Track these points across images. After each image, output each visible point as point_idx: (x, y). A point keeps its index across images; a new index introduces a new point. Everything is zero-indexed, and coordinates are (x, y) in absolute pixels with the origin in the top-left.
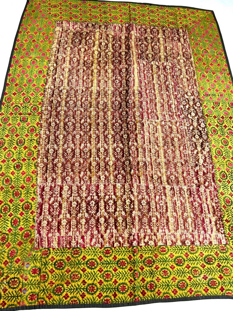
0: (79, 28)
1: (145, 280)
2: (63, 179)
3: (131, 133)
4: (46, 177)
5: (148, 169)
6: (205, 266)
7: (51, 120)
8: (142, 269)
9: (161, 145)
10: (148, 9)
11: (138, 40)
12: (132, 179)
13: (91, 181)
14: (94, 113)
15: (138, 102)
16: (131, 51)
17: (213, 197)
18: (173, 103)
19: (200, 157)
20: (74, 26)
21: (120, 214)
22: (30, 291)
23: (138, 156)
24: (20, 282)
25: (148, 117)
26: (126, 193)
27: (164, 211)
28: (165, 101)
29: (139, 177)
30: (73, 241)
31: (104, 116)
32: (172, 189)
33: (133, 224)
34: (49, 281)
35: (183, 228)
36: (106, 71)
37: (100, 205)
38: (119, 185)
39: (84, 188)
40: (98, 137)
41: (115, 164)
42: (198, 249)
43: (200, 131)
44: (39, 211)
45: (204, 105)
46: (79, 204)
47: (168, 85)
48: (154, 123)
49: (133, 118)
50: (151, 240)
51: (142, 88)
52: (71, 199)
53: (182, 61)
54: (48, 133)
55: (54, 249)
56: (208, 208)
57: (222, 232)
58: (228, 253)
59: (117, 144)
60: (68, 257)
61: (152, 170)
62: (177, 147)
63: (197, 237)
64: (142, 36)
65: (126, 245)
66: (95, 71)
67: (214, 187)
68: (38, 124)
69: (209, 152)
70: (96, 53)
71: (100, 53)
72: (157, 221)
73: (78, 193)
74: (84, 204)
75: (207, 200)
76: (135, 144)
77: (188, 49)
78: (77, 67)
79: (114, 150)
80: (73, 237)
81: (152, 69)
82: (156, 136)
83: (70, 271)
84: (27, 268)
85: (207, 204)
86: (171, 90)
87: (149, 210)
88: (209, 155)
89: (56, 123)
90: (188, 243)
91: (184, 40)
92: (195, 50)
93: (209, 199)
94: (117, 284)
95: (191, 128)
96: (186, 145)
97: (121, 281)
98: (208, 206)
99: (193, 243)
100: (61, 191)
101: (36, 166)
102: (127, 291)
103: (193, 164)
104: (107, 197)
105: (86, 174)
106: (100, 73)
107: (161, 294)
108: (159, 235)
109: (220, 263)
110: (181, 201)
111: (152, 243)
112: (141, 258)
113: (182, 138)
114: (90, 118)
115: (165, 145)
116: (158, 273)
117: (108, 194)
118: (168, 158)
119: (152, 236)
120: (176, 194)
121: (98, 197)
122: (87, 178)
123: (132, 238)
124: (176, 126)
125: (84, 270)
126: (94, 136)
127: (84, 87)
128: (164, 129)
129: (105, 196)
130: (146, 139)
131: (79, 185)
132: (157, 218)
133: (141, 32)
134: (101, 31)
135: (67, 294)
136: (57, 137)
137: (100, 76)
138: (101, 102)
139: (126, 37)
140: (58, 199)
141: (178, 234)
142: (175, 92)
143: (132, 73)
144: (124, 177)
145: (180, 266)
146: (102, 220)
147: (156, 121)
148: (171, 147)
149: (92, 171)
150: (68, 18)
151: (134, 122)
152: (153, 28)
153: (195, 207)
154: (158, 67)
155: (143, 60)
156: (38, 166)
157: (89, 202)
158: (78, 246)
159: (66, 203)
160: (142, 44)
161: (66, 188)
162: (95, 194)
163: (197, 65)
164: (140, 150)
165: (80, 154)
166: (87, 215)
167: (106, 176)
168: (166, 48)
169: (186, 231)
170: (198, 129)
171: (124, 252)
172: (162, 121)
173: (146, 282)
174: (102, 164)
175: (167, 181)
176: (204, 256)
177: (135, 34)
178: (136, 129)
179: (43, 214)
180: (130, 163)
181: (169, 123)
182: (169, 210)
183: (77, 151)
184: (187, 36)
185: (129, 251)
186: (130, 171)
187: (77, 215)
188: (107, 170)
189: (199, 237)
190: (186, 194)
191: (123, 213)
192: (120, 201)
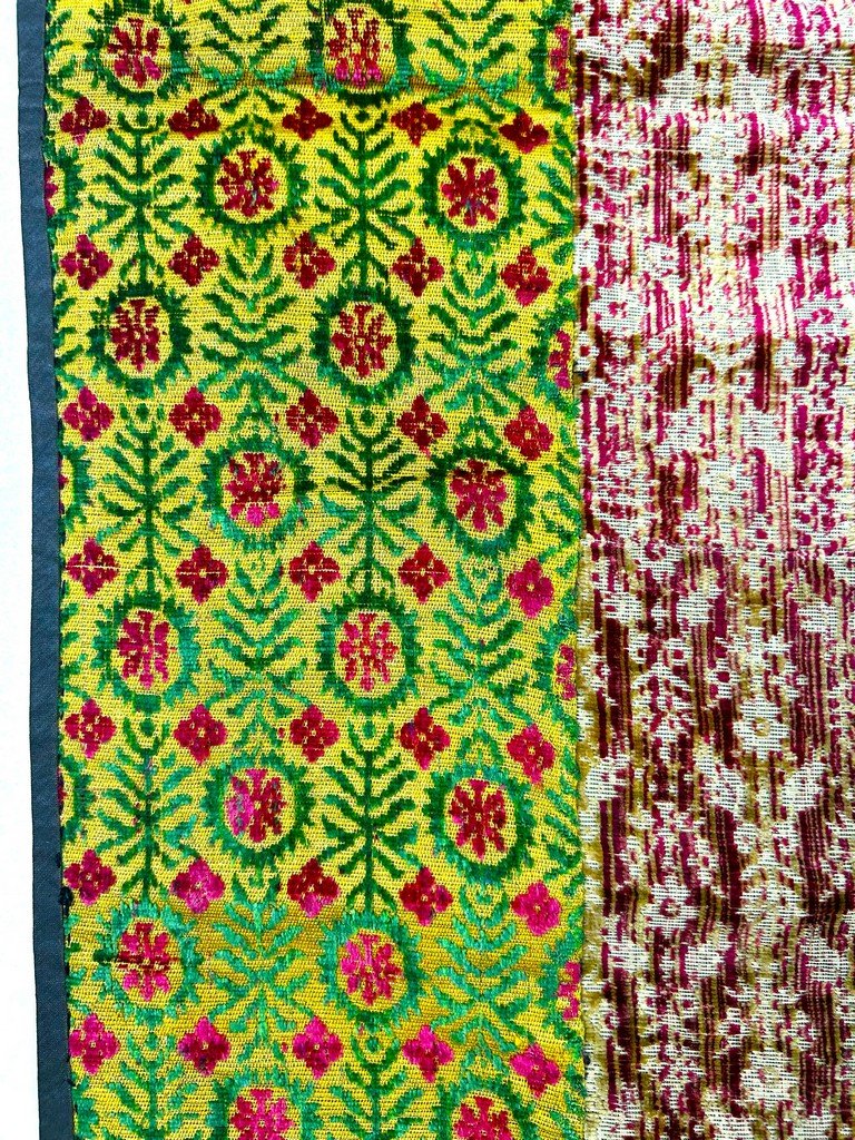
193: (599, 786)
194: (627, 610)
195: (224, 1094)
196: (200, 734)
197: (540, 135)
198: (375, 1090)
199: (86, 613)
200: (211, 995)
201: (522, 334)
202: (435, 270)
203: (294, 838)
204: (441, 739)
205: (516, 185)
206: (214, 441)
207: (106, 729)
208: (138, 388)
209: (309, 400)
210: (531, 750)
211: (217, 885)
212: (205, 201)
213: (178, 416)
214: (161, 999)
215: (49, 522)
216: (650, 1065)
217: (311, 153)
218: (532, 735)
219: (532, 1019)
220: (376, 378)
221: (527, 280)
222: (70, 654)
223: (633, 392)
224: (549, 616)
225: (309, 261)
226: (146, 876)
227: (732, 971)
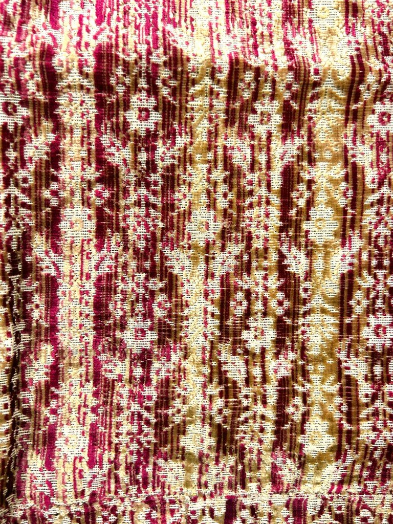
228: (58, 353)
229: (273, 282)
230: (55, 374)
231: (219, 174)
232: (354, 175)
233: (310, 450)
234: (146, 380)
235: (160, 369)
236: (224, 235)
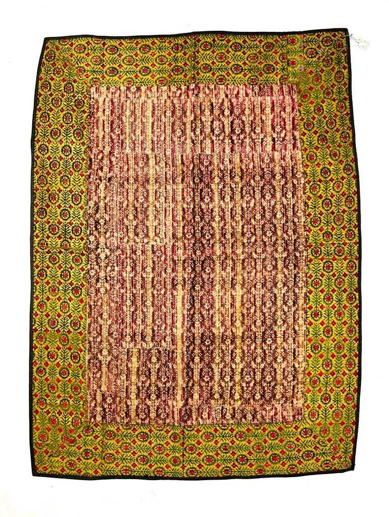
0: (266, 411)
1: (184, 53)
2: (272, 160)
3: (191, 221)
4: (292, 161)
5: (171, 173)
6: (118, 66)
7: (294, 237)
8: (185, 64)
9: (151, 208)
10: (151, 466)
11: (171, 392)
12: (193, 158)
13: (241, 157)
14: (239, 251)
15: (179, 271)
16: (186, 360)
17: (95, 140)
18: (128, 273)
19: (103, 191)
20: (276, 414)
21: (207, 118)
22: (296, 46)
23: (183, 190)
24: (306, 53)
25: (165, 249)
26: (200, 142)
27: (156, 123)
28: (140, 275)
29: (183, 163)
30: (257, 91)
31: (225, 248)
32: (143, 149)
33: (194, 106)
34: (279, 54)
35: (136, 106)
36: (223, 323)
37: (230, 129)
38: (208, 151)
39: (248, 149)
40: (232, 218)
41: (212, 179)
42: (123, 83)
43: (97, 229)
44: (296, 122)
45: (84, 272)
46: (253, 130)
47: (132, 304)
48: (158, 240)
49: (187, 245)
50: (173, 92)
51: (171, 296)
52: (261, 136)
53: (105, 352)
54: (296, 220)
55: (277, 84)
56: (104, 127)
57: (92, 100)
58: (91, 77)
59: (209, 208)
60: (261, 76)
61: (166, 172)
62: (131, 206)
63: (123, 95)
64: (164, 401)
65: (202, 86)
66: (238, 324)
67: (91, 152)
68: (310, 231)
69: (90, 199)
70: (238, 360)
71: (233, 360)
72: (165, 112)
73: (255, 143)
74: (247, 130)
75: (104, 136)
76: (185, 206)
77: (92, 379)
78: (266, 330)
79: (212, 199)
80: (257, 95)
81: (153, 332)
82: (157, 221)
83: (259, 63)
84: (301, 67)
85: (105, 132)
86: (128, 296)
87: (173, 124)
88: (90, 196)
89: (287, 235)
90: (133, 89)
91: (95, 399)
92: (81, 377)
93: (101, 137)
94: (212, 50)
95: (108, 234)
96: (118, 208)
97: (208, 52)
98: (104, 129)
99: (128, 89)
100: (274, 145)
101: (305, 173)
102: (202, 44)
103: (114, 181)
104: (221, 138)
105: (246, 165)
106: (232, 320)
107: (168, 41)
108: (165, 96)
109: (101, 68)
110: (135, 134)
111: (173, 89)
112: (186, 74)
113: (123, 219)
114: (243, 244)
115: (146, 209)
116: (169, 60)
117: (220, 142)
118: (144, 190)
119: (173, 96)
120: (140, 143)
121: (231, 138)
122: (244, 161)
123: (196, 92)
124: (129, 237)
125: (245, 64)
126: (238, 218)
127: (254, 293)
128: (145, 232)
129: (224, 139)
130: (171, 215)
131: (254, 152)
132: (165, 115)
133: (165, 409)
134: (232, 403)
135: (260, 43)
136: (284, 214)
137: (232, 315)
138: (229, 269)
139: (192, 396)
140: (276, 135)
141: (143, 98)
142: (122, 294)
143: (186, 316)
144: (201, 163)
145: (145, 67)
146: (227, 112)
147: (155, 243)
148: (137, 205)
149: (239, 170)
150: (285, 429)
151: (185, 237)
152: (145, 419)
153: (119, 127)
154: (143, 339)
155: (166, 350)
156: (303, 173)
157: (242, 133)
158: (251, 86)
159: (268, 131)
160: (166, 382)
161: (269, 148)
162: (236, 142)
163: (82, 347)
164: (179, 198)
165: (254, 192)
166: (244, 118)
167: (223, 163)
168: (127, 378)
169: (134, 102)
170: (99, 233)
171: (204, 80)
172: (147, 243)
173: (183, 52)
174: (228, 179)
175: (148, 159)
176: (118, 75)
177: (175, 404)
178: (184, 228)
179: (291, 119)
180: (194, 178)
181: (138, 240)
182: (150, 124)
183: (258, 196)
184: (90, 406)
185: (199, 79)
186: (193, 168)
187: (255, 118)
188: (222, 171)
189: (120, 96)
190: (128, 143)
191: (203, 119)
192: (207, 133)
193: (88, 322)
194: (92, 303)
195: (49, 353)
196: (47, 315)
197: (84, 255)
198: (64, 353)
199: (36, 303)
200: (47, 342)
201: (82, 275)
202: (73, 268)
203: (57, 326)
204: (72, 316)
205: (82, 260)
206: (50, 285)
207: (38, 315)
208: (42, 280)
209: (60, 281)
210: (81, 318)
211: (48, 331)
212: (49, 261)
213: (46, 283)
214: (42, 343)
215: (32, 293)
216: (93, 350)
217: (61, 256)
218: (81, 316)
219: (80, 345)
220: (67, 279)
221: (83, 269)
222: (34, 307)
223: (93, 281)
224: (83, 304)
225: (60, 267)
226: (41, 330)
227: (101, 341)
228: (194, 381)
229: (230, 370)
230: (193, 385)
231: (220, 351)
232: (243, 351)
233: (236, 398)
234: (208, 386)
235: (210, 384)
236: (221, 361)
